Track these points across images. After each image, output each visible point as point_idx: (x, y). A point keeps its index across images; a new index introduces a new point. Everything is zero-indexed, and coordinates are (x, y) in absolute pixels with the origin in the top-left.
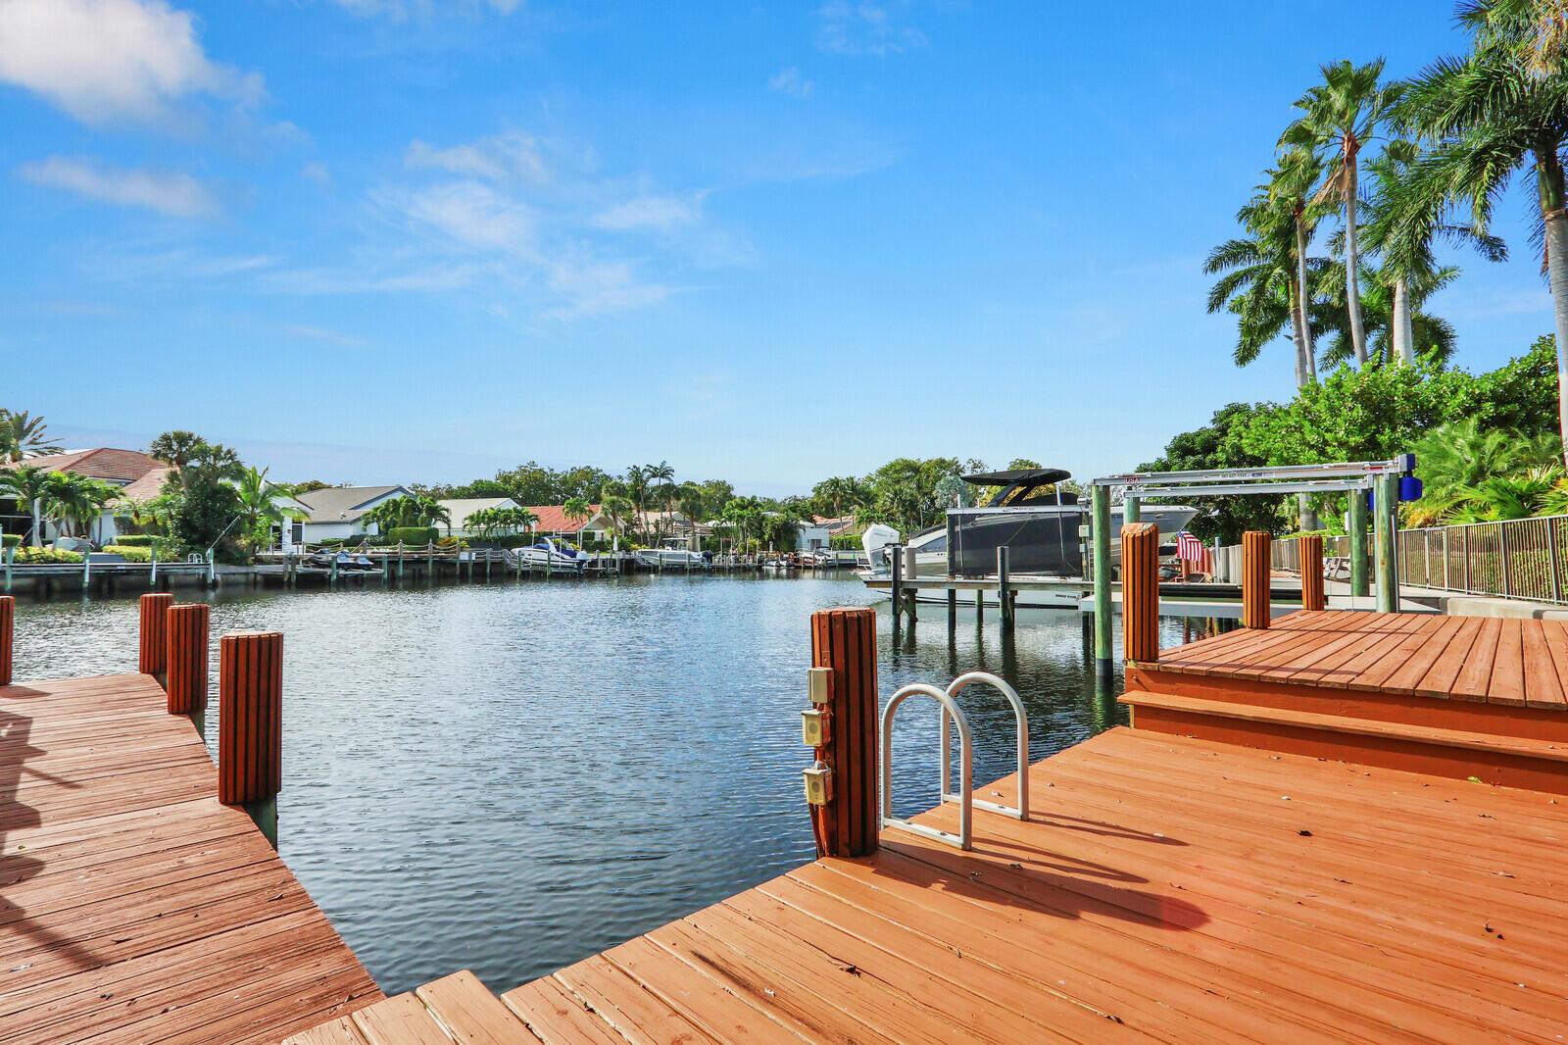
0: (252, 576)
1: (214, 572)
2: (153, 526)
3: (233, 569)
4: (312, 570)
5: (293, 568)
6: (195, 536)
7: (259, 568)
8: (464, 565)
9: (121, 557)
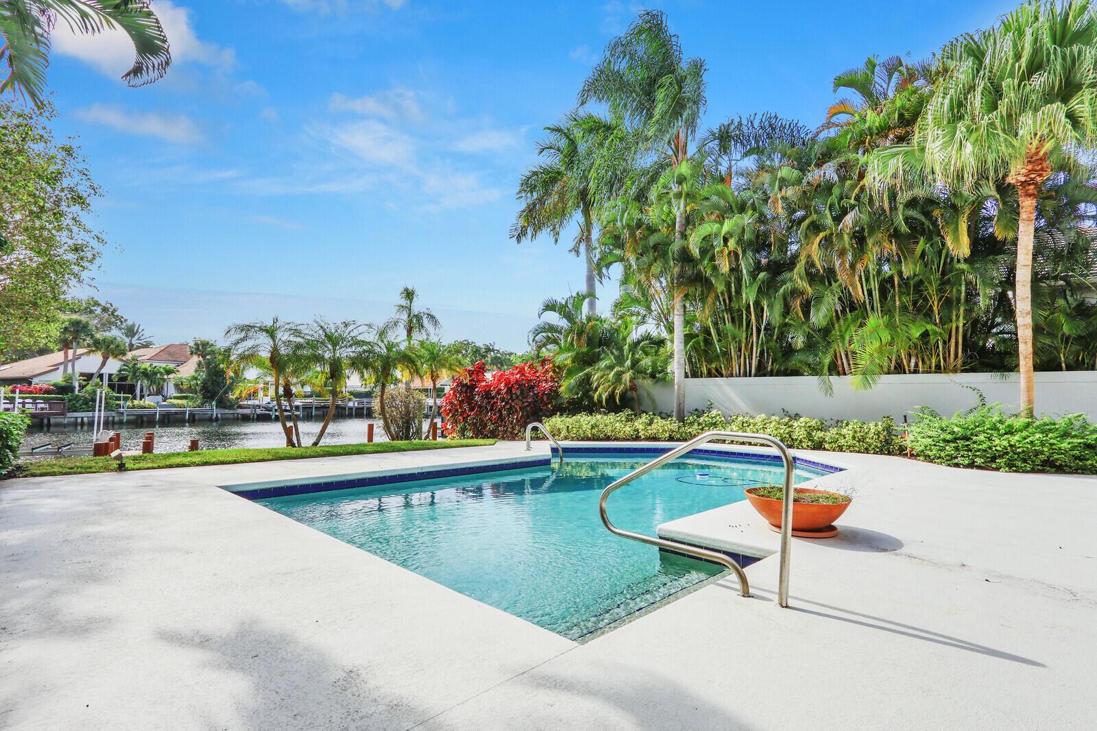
0: (236, 415)
1: (216, 412)
2: (190, 390)
3: (227, 411)
4: (264, 412)
5: (255, 411)
6: (209, 395)
7: (240, 411)
8: (351, 409)
9: (174, 406)
